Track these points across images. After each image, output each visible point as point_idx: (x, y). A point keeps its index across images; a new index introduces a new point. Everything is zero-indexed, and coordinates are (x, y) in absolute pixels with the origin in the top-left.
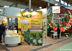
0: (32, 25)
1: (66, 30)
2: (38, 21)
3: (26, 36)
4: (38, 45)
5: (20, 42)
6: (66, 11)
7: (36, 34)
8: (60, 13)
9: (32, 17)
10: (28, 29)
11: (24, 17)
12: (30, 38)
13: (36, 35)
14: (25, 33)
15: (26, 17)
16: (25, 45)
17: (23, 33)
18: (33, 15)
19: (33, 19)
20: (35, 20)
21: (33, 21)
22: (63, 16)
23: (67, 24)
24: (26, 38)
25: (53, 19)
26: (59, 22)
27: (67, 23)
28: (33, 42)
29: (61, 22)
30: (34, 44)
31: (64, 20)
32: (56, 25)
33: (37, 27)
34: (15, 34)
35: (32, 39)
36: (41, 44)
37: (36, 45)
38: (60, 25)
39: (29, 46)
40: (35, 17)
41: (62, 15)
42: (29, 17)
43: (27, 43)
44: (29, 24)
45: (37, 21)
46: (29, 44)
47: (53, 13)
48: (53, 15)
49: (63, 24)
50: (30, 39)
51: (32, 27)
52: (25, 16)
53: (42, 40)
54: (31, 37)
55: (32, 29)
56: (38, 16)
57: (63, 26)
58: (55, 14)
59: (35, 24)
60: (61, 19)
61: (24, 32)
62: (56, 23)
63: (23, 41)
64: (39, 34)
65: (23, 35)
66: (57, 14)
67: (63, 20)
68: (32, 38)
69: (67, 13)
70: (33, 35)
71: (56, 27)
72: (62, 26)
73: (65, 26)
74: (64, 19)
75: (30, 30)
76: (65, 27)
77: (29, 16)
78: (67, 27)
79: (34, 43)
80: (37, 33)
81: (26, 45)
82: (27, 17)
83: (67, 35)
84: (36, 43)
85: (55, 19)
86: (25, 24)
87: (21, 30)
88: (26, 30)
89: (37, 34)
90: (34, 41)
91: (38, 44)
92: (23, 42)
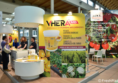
0: (65, 40)
1: (112, 48)
2: (77, 33)
3: (55, 59)
4: (78, 77)
5: (43, 72)
6: (112, 18)
7: (73, 56)
8: (102, 20)
9: (66, 24)
10: (59, 47)
11: (50, 25)
12: (63, 64)
13: (74, 59)
14: (52, 55)
15: (53, 25)
16: (51, 76)
17: (49, 54)
18: (67, 22)
19: (67, 29)
20: (71, 30)
21: (67, 32)
22: (107, 26)
23: (113, 38)
24: (54, 64)
25: (92, 30)
26: (101, 35)
27: (114, 36)
28: (68, 71)
29: (105, 35)
30: (69, 75)
31: (109, 32)
32: (97, 40)
33: (74, 43)
34: (33, 56)
35: (65, 66)
36: (83, 75)
37: (74, 77)
38: (103, 40)
39: (60, 78)
40: (72, 25)
41: (107, 23)
42: (60, 24)
43: (55, 73)
44: (59, 38)
45: (74, 33)
46: (61, 75)
47: (92, 20)
48: (92, 24)
49: (107, 37)
50: (61, 65)
51: (65, 43)
52: (52, 23)
53: (85, 68)
54: (63, 62)
55: (65, 47)
56: (77, 23)
57: (108, 41)
58: (94, 22)
59: (72, 38)
60: (105, 30)
61: (51, 52)
62: (97, 37)
63: (49, 70)
64: (79, 56)
65: (49, 59)
66: (98, 22)
67: (107, 31)
68: (66, 64)
69: (114, 20)
70: (68, 58)
71: (96, 43)
72: (105, 41)
73: (111, 41)
74: (109, 30)
75: (62, 50)
76: (111, 43)
77: (60, 22)
78: (114, 44)
79: (70, 73)
80: (75, 54)
81: (54, 76)
82: (56, 24)
83: (114, 56)
84: (73, 74)
85: (95, 31)
86: (52, 38)
87: (44, 50)
88: (55, 48)
89: (75, 56)
90: (70, 69)
91: (78, 75)
92: (49, 72)
